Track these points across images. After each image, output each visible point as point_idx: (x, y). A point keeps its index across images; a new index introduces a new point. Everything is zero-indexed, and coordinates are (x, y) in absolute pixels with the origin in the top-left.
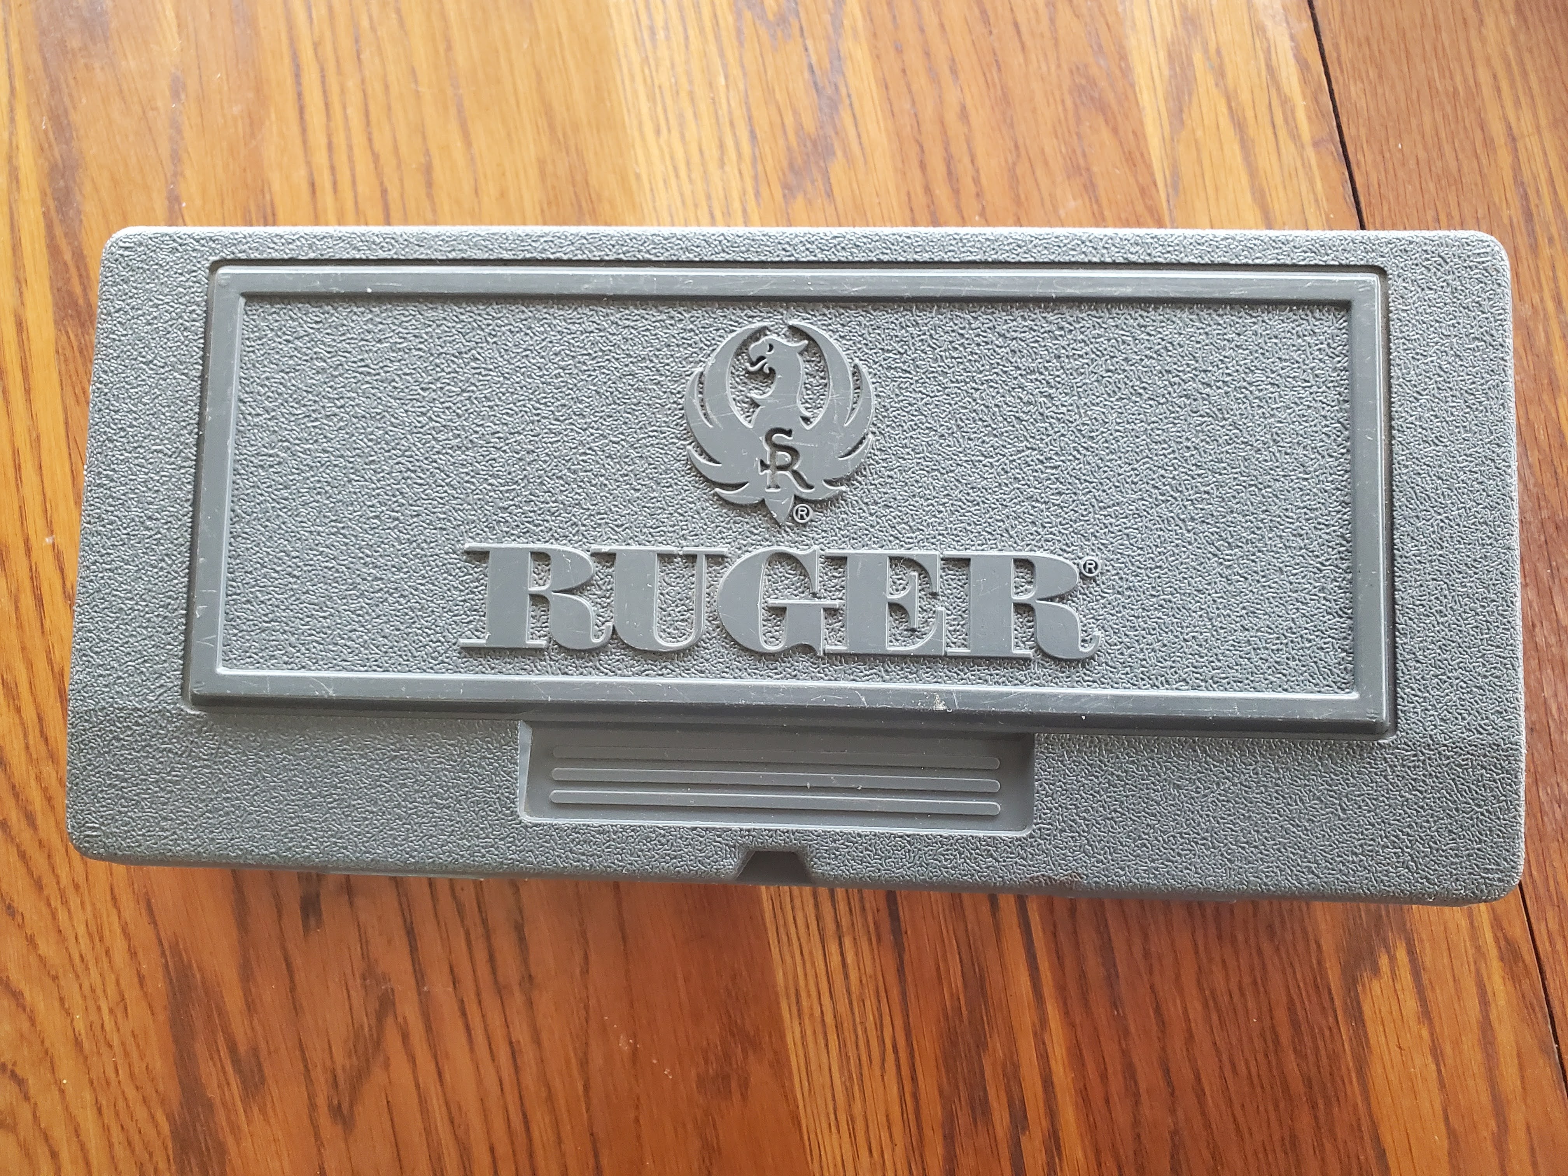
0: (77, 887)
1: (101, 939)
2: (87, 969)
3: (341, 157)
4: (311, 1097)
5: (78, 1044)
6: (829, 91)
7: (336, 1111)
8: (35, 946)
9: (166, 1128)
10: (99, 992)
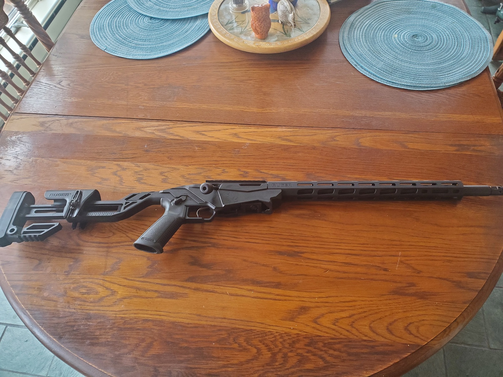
0: (377, 306)
1: (387, 304)
2: (392, 307)
4: (416, 276)
5: (404, 312)
6: (276, 176)
7: (418, 273)
8: (387, 315)
9: (419, 300)
10: (396, 306)
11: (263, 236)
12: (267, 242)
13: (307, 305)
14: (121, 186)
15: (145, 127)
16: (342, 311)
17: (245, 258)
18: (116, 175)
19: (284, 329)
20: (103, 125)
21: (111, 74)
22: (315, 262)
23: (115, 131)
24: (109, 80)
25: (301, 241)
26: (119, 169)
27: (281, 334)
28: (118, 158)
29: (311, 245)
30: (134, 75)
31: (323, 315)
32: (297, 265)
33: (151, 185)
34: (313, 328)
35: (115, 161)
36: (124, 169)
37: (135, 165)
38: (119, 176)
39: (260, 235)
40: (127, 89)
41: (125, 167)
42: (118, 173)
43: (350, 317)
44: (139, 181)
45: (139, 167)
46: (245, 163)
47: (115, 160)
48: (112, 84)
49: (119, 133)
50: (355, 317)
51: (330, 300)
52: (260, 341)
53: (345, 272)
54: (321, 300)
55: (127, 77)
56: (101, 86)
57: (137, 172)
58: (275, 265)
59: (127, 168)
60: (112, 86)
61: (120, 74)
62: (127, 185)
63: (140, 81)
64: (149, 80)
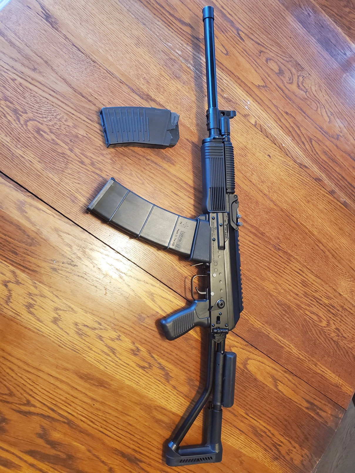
11: (118, 430)
12: (118, 439)
14: (6, 306)
15: (65, 233)
17: (91, 449)
18: (6, 286)
20: (18, 200)
21: (58, 117)
23: (28, 219)
24: (53, 126)
25: (146, 449)
26: (13, 280)
28: (17, 263)
30: (85, 138)
33: (39, 320)
35: (12, 265)
36: (18, 283)
37: (33, 283)
38: (9, 291)
39: (115, 429)
40: (69, 157)
41: (20, 281)
42: (10, 285)
44: (28, 308)
45: (36, 287)
46: (143, 336)
47: (14, 264)
48: (54, 137)
49: (34, 224)
55: (77, 137)
56: (38, 130)
57: (30, 294)
58: (112, 466)
59: (22, 282)
60: (53, 140)
61: (70, 124)
62: (14, 307)
63: (89, 154)
64: (99, 159)
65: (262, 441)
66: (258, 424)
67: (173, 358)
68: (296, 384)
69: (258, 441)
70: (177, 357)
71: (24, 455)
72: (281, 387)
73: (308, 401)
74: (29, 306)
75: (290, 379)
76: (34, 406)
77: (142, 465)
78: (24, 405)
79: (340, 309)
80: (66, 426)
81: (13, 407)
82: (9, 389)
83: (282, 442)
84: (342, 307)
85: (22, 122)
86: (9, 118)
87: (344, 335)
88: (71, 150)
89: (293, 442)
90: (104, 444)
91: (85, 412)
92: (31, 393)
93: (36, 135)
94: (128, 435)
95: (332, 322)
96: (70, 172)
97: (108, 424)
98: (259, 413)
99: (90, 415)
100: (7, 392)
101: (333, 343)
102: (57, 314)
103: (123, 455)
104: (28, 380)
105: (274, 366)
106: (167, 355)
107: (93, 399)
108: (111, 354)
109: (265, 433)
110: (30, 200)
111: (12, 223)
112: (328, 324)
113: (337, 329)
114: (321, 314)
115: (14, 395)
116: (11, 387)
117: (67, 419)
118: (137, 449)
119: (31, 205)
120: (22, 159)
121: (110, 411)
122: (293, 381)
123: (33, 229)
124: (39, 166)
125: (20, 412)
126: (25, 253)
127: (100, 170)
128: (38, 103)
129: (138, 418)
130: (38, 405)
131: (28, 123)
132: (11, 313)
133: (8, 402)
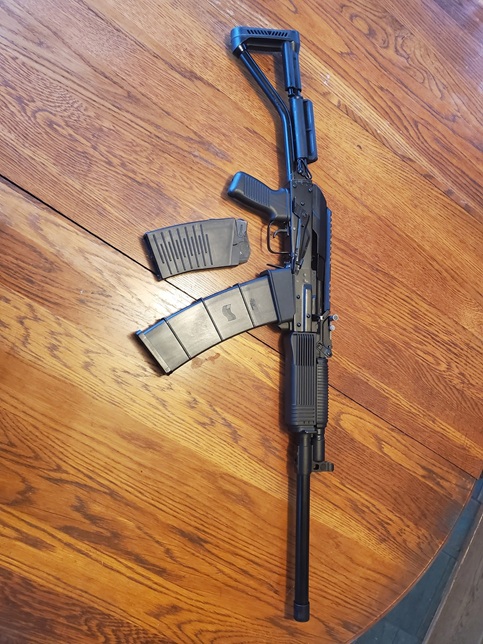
0: (246, 629)
1: (256, 630)
2: (259, 635)
3: (174, 508)
9: (288, 636)
10: (263, 635)
11: (174, 503)
12: (175, 514)
13: (181, 605)
14: (23, 348)
15: (93, 254)
16: (211, 623)
17: (141, 525)
18: (22, 323)
19: (144, 625)
20: (30, 214)
21: (76, 105)
22: (213, 557)
23: (44, 238)
24: (69, 117)
25: (211, 527)
26: (30, 315)
27: (138, 630)
28: (33, 294)
29: (220, 536)
30: (111, 131)
31: (190, 622)
32: (193, 554)
33: (65, 365)
34: (174, 633)
35: (28, 297)
36: (36, 319)
37: (55, 319)
38: (26, 329)
39: (170, 502)
40: (92, 156)
41: (39, 316)
42: (26, 322)
43: (215, 632)
44: (52, 351)
45: (60, 325)
46: (201, 385)
48: (71, 132)
49: (52, 245)
50: (220, 634)
51: (206, 607)
52: (113, 631)
53: (236, 580)
54: (198, 604)
55: (101, 130)
56: (51, 124)
57: (52, 333)
58: (170, 547)
59: (42, 318)
60: (70, 135)
61: (92, 114)
62: (33, 350)
63: (118, 152)
64: (131, 158)
65: (363, 518)
66: (358, 497)
67: (241, 412)
68: (408, 445)
69: (360, 519)
70: (247, 410)
71: (58, 532)
72: (387, 449)
73: (423, 468)
74: (53, 348)
75: (400, 439)
76: (67, 473)
77: (207, 546)
78: (55, 470)
79: (465, 348)
80: (109, 497)
81: (41, 473)
82: (34, 452)
83: (391, 520)
84: (467, 345)
85: (29, 114)
86: (12, 108)
87: (471, 381)
88: (95, 148)
89: (405, 520)
90: (157, 520)
91: (131, 480)
92: (61, 456)
93: (48, 130)
94: (188, 510)
95: (453, 365)
96: (95, 176)
97: (161, 496)
98: (359, 483)
99: (137, 484)
100: (32, 455)
101: (456, 392)
102: (88, 357)
103: (182, 533)
104: (56, 441)
105: (376, 423)
106: (233, 408)
107: (140, 464)
108: (161, 407)
109: (368, 508)
110: (45, 214)
111: (24, 243)
112: (449, 368)
113: (461, 374)
114: (438, 355)
115: (41, 459)
116: (37, 449)
117: (109, 488)
118: (201, 527)
119: (47, 220)
120: (33, 162)
121: (163, 480)
122: (404, 442)
123: (52, 250)
124: (54, 170)
125: (49, 479)
126: (42, 281)
127: (134, 172)
128: (48, 88)
129: (200, 488)
130: (72, 471)
131: (37, 115)
132: (30, 357)
133: (34, 467)
